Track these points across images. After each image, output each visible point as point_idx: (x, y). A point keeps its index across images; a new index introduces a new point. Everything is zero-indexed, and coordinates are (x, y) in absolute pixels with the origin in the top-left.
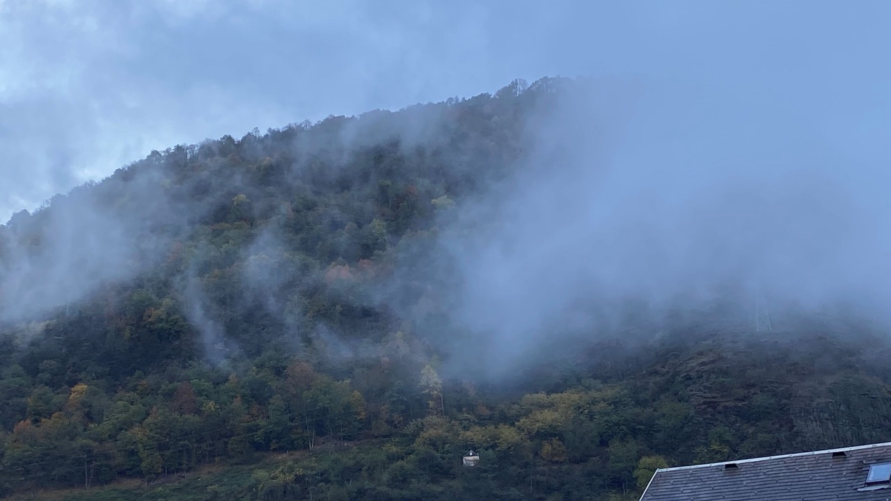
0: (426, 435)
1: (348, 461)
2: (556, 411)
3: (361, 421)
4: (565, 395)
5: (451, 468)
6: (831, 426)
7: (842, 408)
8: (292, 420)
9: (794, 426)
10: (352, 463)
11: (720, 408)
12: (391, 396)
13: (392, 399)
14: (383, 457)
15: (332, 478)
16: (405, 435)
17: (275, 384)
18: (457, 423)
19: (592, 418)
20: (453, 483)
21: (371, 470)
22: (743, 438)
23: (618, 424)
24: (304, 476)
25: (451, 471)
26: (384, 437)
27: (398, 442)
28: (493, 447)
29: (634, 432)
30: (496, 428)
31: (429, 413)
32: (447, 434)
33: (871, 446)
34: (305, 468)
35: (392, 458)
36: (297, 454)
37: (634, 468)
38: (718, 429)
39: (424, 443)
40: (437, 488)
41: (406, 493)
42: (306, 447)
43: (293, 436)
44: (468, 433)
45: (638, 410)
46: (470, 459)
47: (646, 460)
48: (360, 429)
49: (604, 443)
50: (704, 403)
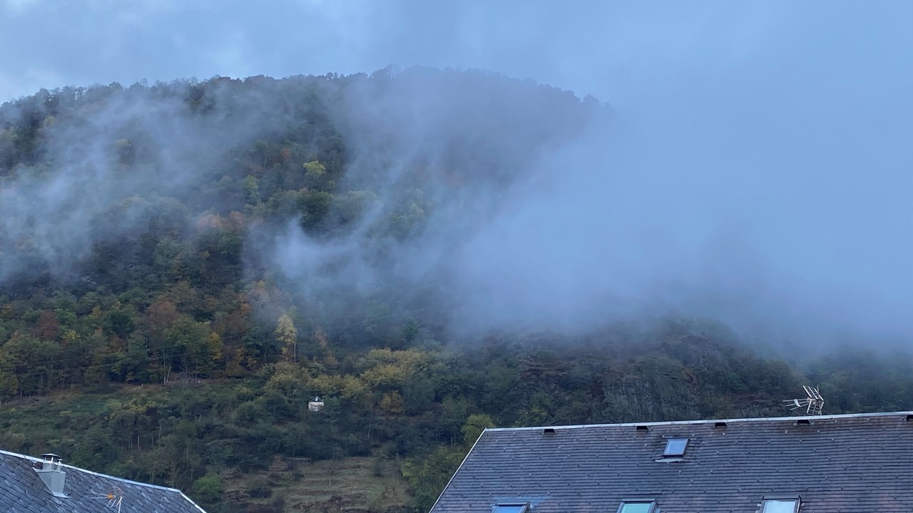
0: (277, 379)
1: (199, 397)
2: (399, 366)
3: (216, 361)
4: (407, 353)
5: (297, 411)
6: (636, 400)
7: (647, 385)
8: (150, 354)
9: (604, 398)
10: (202, 400)
11: (543, 376)
12: (247, 340)
13: (248, 343)
14: (233, 396)
15: (183, 413)
16: (256, 377)
17: (136, 319)
18: (307, 370)
19: (430, 376)
20: (296, 425)
21: (221, 408)
22: (561, 404)
23: (452, 383)
24: (155, 409)
25: (296, 415)
26: (237, 378)
27: (249, 384)
28: (338, 394)
29: (466, 391)
30: (342, 377)
31: (282, 359)
32: (297, 380)
33: (669, 423)
34: (159, 401)
35: (243, 398)
36: (152, 387)
37: (462, 424)
38: (539, 395)
39: (274, 387)
40: (281, 429)
41: (251, 431)
42: (160, 381)
43: (149, 370)
44: (316, 380)
45: (470, 371)
46: (315, 405)
47: (473, 418)
48: (214, 369)
49: (438, 399)
50: (530, 370)
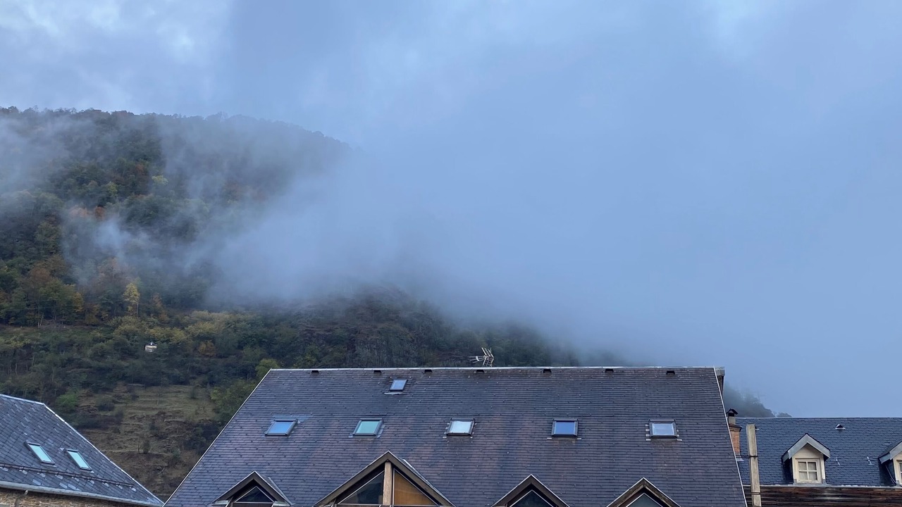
0: (123, 328)
1: (64, 338)
2: (213, 323)
3: (78, 313)
4: (220, 314)
5: (136, 351)
6: (376, 353)
7: (384, 343)
8: (28, 306)
9: (355, 351)
10: (66, 340)
11: (315, 334)
12: (102, 299)
13: (103, 302)
14: (89, 339)
15: (51, 348)
16: (108, 326)
17: (19, 279)
18: (146, 323)
19: (235, 331)
20: (135, 361)
21: (80, 347)
22: (325, 354)
23: (251, 337)
24: (30, 345)
25: (136, 354)
26: (94, 326)
27: (102, 330)
28: (168, 341)
29: (261, 343)
30: (172, 329)
31: (127, 314)
32: (137, 329)
33: (396, 369)
34: (33, 339)
35: (96, 340)
36: (28, 329)
37: (256, 365)
38: (311, 347)
39: (121, 333)
40: (124, 364)
41: (101, 364)
42: (35, 325)
43: (27, 317)
44: (152, 330)
45: (265, 329)
46: (150, 347)
47: (264, 361)
48: (76, 318)
49: (240, 347)
50: (306, 330)
